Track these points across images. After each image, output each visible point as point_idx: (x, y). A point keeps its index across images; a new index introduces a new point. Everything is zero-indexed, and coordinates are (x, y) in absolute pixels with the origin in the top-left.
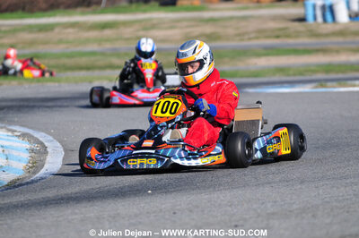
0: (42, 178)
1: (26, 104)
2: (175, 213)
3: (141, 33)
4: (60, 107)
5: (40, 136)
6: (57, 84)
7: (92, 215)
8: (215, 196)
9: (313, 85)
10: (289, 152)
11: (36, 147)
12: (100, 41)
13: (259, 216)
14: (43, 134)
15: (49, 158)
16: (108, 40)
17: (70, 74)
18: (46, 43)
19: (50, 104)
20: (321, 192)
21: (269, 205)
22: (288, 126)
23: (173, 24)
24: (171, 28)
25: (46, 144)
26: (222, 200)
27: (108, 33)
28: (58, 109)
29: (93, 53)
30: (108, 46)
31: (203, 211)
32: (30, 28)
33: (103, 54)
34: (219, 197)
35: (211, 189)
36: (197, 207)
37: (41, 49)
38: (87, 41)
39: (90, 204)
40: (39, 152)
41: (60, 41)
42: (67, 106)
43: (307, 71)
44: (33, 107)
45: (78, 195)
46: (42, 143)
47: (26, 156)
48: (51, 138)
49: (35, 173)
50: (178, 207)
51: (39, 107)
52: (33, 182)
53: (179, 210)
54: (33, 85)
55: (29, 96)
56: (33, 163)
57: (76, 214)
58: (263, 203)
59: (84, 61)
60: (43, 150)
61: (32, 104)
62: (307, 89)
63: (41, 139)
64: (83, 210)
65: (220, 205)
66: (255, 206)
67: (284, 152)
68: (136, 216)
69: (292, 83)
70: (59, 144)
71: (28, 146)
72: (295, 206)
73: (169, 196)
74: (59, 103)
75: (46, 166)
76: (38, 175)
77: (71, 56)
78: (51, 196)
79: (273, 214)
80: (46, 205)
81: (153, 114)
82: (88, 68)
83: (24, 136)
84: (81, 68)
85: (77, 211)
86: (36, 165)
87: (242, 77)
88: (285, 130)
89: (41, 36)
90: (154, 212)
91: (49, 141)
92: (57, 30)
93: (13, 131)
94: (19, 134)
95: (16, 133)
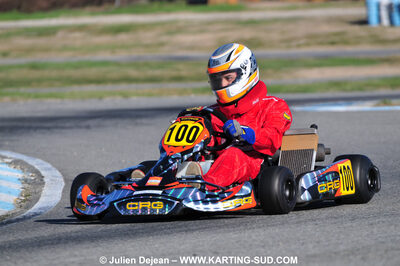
0: (36, 214)
2: (195, 255)
3: (165, 39)
4: (62, 128)
5: (36, 163)
6: (59, 101)
8: (246, 235)
9: (375, 102)
10: (352, 192)
11: (31, 176)
12: (113, 48)
14: (40, 161)
15: (46, 190)
16: (124, 47)
17: (76, 89)
18: (46, 50)
19: (49, 125)
20: (375, 230)
22: (352, 158)
23: (203, 27)
24: (202, 31)
25: (43, 173)
26: (254, 240)
27: (123, 37)
29: (105, 63)
32: (28, 32)
33: (117, 64)
34: (250, 237)
35: (242, 227)
38: (97, 48)
40: (33, 183)
41: (65, 48)
42: (70, 128)
43: (368, 85)
44: (29, 128)
45: (80, 234)
46: (37, 172)
47: (17, 187)
48: (49, 166)
49: (27, 208)
51: (36, 128)
52: (25, 218)
54: (30, 101)
56: (26, 196)
58: (304, 244)
59: (93, 72)
60: (39, 181)
61: (27, 124)
62: (367, 107)
63: (36, 167)
64: (85, 251)
67: (344, 192)
69: (349, 100)
70: (58, 173)
71: (20, 175)
73: (190, 235)
75: (42, 199)
76: (32, 210)
77: (78, 66)
78: (46, 235)
80: (39, 246)
81: (166, 142)
82: (99, 81)
83: (16, 163)
84: (89, 81)
86: (29, 198)
87: (288, 92)
88: (348, 163)
89: (42, 41)
91: (46, 169)
92: (60, 34)
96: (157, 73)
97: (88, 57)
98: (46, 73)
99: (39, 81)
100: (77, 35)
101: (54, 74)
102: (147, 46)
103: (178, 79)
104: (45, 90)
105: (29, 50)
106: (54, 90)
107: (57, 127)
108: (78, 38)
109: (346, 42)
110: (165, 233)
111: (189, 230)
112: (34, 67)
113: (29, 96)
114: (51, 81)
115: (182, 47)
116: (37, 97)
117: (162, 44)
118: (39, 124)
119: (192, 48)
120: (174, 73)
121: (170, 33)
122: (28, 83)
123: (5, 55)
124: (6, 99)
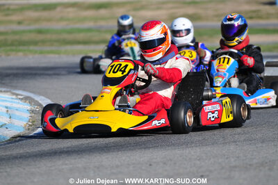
1: (29, 72)
2: (150, 165)
3: (132, 13)
4: (58, 74)
6: (57, 56)
7: (80, 165)
8: (187, 151)
11: (36, 108)
12: (96, 19)
13: (223, 168)
14: (43, 98)
16: (103, 18)
17: (69, 48)
18: (49, 20)
19: (50, 72)
21: (233, 160)
23: (159, 6)
24: (158, 9)
27: (103, 12)
28: (56, 76)
29: (89, 30)
30: (103, 23)
31: (175, 163)
32: (36, 7)
35: (184, 146)
36: (171, 160)
37: (44, 25)
38: (84, 19)
39: (79, 156)
40: (38, 113)
41: (62, 19)
44: (36, 74)
45: (70, 149)
46: (41, 105)
47: (27, 116)
48: (49, 101)
49: (33, 130)
50: (154, 160)
51: (40, 75)
52: (31, 137)
53: (155, 162)
54: (37, 56)
55: (32, 65)
56: (32, 122)
57: (66, 164)
58: (227, 158)
59: (81, 36)
60: (41, 111)
61: (34, 72)
63: (40, 102)
64: (73, 161)
65: (190, 159)
66: (220, 160)
68: (117, 166)
71: (29, 107)
72: (255, 161)
73: (147, 151)
74: (57, 72)
76: (36, 132)
77: (70, 32)
78: (46, 149)
79: (235, 167)
80: (41, 157)
83: (26, 99)
84: (79, 43)
85: (67, 162)
86: (35, 123)
90: (134, 164)
92: (58, 9)
93: (17, 95)
94: (22, 97)
95: (19, 97)
97: (78, 26)
98: (48, 36)
99: (43, 42)
100: (70, 10)
101: (54, 37)
104: (47, 48)
105: (37, 20)
106: (53, 48)
107: (55, 74)
108: (71, 12)
109: (260, 17)
110: (130, 149)
111: (147, 147)
112: (40, 32)
113: (36, 52)
114: (52, 42)
116: (41, 53)
118: (42, 72)
121: (136, 9)
122: (35, 43)
123: (19, 23)
124: (20, 54)
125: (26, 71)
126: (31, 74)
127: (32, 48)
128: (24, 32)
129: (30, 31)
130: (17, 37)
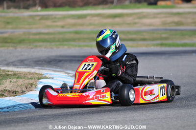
1: (74, 59)
3: (137, 21)
6: (90, 48)
12: (113, 25)
16: (118, 24)
18: (82, 25)
23: (155, 16)
24: (154, 17)
27: (117, 20)
32: (73, 17)
41: (90, 24)
54: (77, 48)
61: (77, 59)
89: (80, 21)
92: (88, 18)
93: (68, 73)
94: (72, 75)
95: (70, 75)
96: (134, 36)
99: (79, 39)
100: (96, 18)
101: (86, 36)
102: (129, 24)
103: (144, 40)
104: (82, 44)
105: (74, 25)
108: (96, 20)
112: (76, 33)
113: (76, 46)
114: (85, 39)
115: (145, 25)
116: (79, 46)
117: (135, 23)
119: (150, 25)
120: (142, 37)
121: (140, 18)
122: (74, 40)
123: (63, 27)
124: (66, 47)
125: (71, 58)
126: (75, 60)
127: (72, 43)
128: (66, 33)
129: (70, 32)
130: (61, 36)
